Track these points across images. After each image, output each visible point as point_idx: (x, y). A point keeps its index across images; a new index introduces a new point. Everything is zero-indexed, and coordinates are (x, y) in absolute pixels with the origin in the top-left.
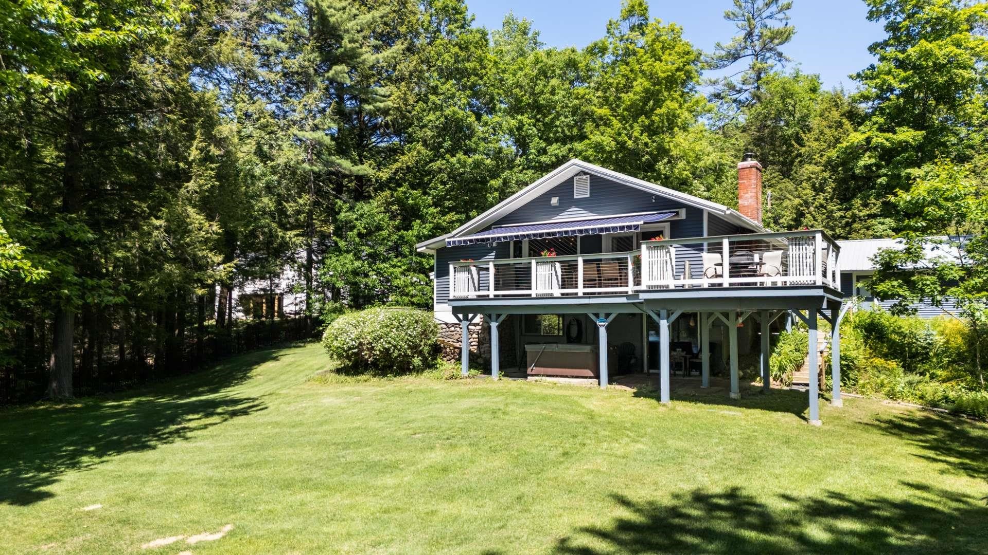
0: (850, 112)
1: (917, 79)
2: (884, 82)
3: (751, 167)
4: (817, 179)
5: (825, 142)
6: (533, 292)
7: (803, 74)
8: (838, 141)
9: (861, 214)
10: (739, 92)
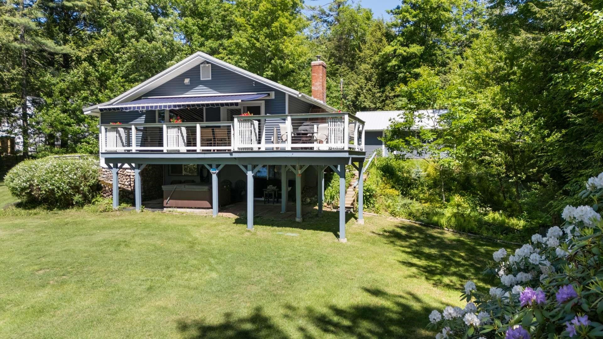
0: (387, 33)
1: (421, 16)
2: (404, 17)
3: (320, 65)
4: (368, 73)
5: (373, 50)
6: (165, 148)
7: (363, 7)
8: (379, 50)
9: (390, 95)
10: (328, 16)
